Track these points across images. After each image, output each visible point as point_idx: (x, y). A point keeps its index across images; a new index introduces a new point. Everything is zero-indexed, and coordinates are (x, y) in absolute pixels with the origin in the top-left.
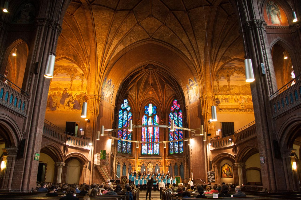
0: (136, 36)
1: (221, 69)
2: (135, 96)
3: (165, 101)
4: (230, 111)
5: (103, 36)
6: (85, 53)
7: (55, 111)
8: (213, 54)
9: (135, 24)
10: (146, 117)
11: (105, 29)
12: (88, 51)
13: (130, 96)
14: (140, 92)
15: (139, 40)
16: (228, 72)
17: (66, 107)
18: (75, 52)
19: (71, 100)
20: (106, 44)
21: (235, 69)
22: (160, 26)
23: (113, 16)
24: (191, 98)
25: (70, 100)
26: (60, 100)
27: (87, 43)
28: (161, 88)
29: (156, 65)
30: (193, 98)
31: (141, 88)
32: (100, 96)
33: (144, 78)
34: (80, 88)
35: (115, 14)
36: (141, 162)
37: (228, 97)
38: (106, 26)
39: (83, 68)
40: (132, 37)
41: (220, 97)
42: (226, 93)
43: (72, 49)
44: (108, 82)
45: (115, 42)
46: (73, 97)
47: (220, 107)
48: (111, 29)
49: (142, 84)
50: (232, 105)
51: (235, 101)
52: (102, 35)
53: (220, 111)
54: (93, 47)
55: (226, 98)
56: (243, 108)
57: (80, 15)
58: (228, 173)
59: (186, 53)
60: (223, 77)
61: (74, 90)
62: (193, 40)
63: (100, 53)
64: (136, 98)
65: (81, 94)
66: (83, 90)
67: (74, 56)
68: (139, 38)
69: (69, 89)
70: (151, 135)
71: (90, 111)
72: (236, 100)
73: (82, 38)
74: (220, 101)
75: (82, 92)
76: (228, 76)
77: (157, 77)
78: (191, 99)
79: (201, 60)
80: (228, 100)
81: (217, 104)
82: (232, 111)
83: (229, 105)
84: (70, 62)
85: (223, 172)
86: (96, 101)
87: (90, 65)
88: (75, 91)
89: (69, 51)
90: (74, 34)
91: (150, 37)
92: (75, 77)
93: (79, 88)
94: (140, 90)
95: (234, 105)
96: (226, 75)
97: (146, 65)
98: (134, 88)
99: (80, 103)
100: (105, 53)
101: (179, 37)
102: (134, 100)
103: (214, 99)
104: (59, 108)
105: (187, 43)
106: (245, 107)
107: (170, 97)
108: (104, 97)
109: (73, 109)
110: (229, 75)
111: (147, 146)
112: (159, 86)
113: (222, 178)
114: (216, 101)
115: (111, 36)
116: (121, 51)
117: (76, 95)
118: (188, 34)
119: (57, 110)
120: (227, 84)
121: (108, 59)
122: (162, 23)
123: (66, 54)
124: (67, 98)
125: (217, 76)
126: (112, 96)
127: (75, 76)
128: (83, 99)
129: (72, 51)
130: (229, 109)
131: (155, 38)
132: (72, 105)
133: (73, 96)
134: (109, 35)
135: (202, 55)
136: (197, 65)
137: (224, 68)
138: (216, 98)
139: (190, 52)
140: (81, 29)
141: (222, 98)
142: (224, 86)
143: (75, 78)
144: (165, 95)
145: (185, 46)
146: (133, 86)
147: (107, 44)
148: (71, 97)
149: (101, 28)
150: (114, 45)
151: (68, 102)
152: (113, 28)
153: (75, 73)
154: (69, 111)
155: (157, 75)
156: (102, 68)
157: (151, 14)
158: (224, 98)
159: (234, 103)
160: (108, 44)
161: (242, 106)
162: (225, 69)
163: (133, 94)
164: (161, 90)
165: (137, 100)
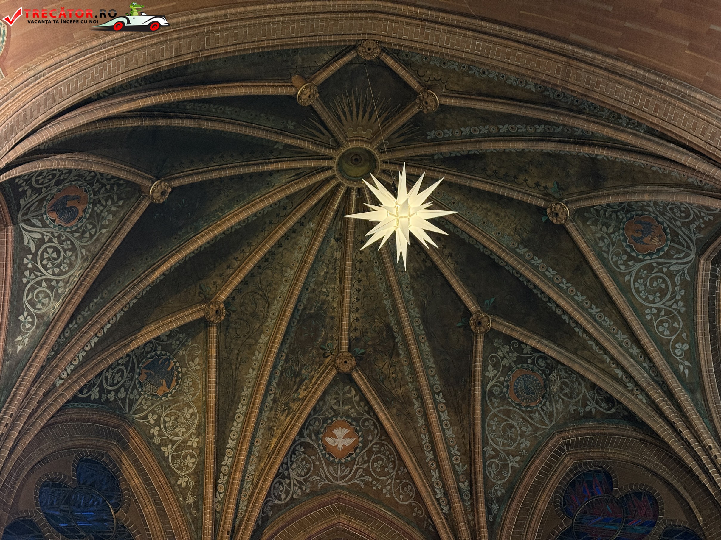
2: (194, 442)
13: (148, 439)
14: (241, 409)
31: (258, 378)
33: (290, 273)
49: (264, 339)
94: (246, 392)
98: (196, 365)
102: (183, 492)
107: (527, 463)
144: (485, 443)
163: (181, 430)
164: (440, 398)
165: (216, 490)
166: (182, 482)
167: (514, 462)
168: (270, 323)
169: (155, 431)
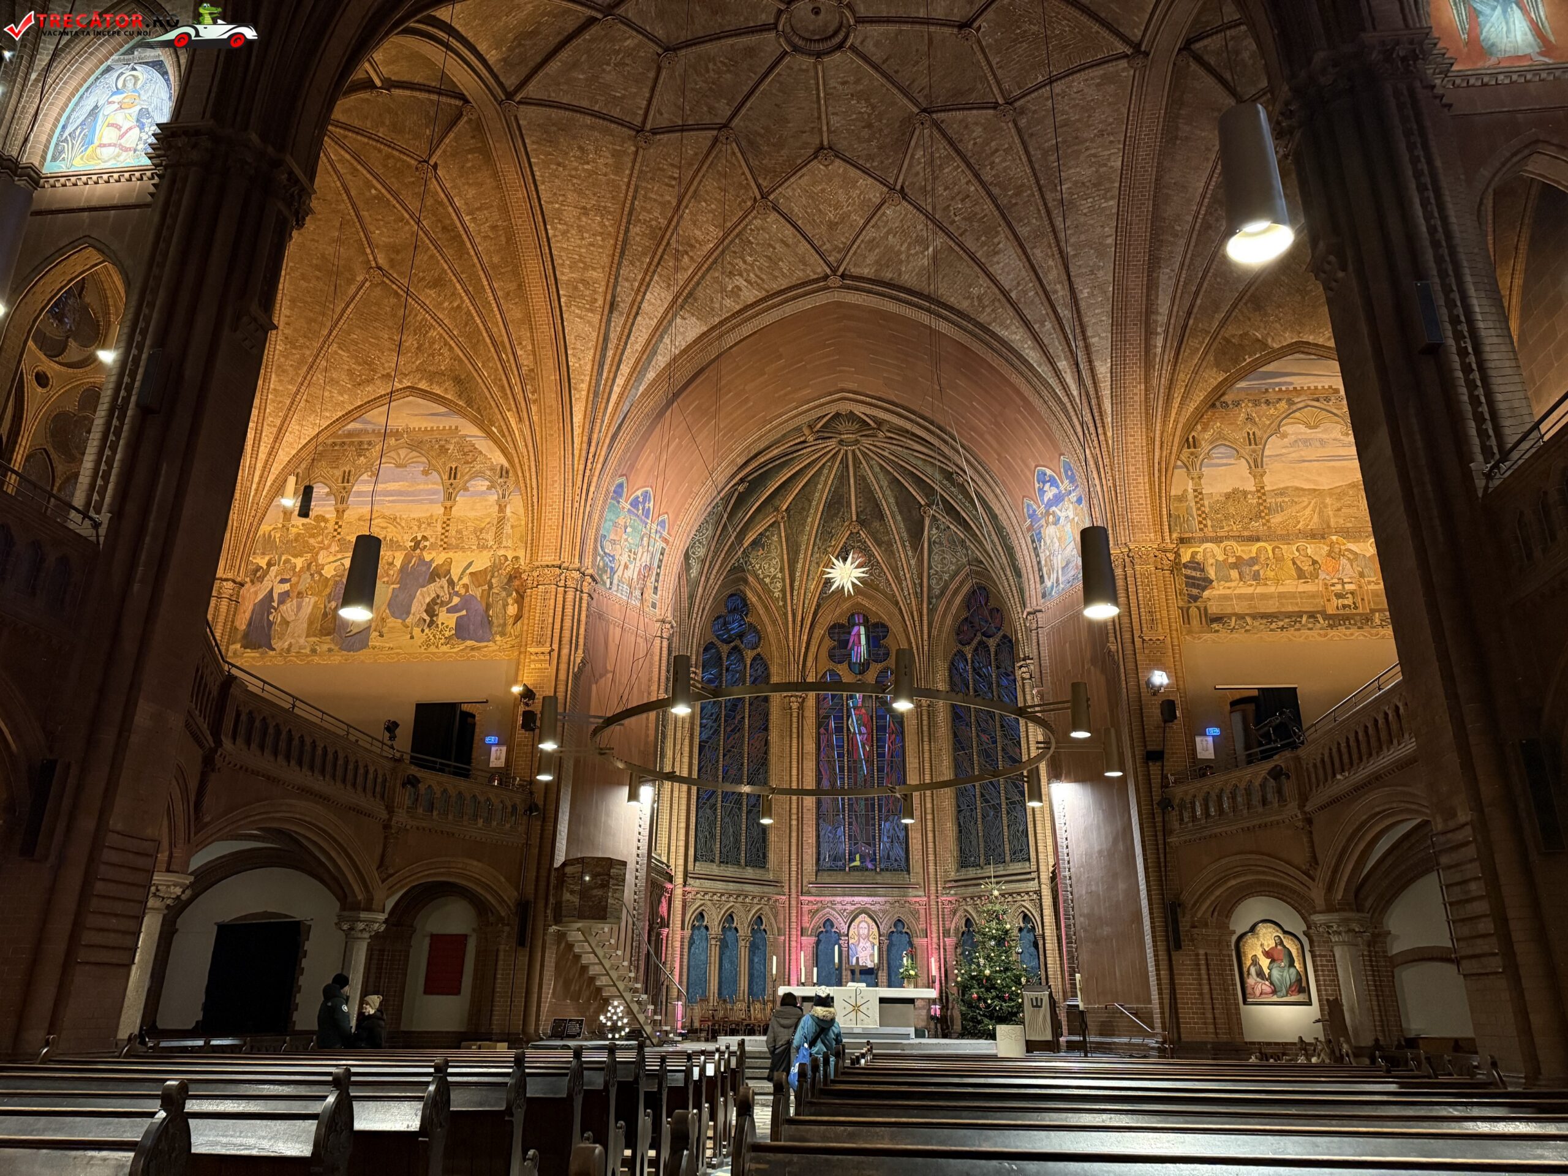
0: (760, 269)
1: (1213, 405)
2: (779, 575)
3: (929, 598)
4: (1274, 626)
5: (594, 269)
6: (508, 361)
7: (362, 655)
8: (1159, 330)
9: (749, 204)
11: (601, 234)
12: (519, 352)
13: (757, 576)
14: (802, 556)
15: (775, 286)
16: (1249, 418)
17: (417, 631)
18: (461, 360)
19: (446, 598)
20: (611, 312)
21: (1290, 402)
22: (879, 207)
23: (634, 161)
24: (1051, 569)
25: (438, 596)
26: (390, 595)
27: (515, 313)
28: (905, 535)
29: (874, 418)
30: (1063, 568)
32: (590, 571)
33: (820, 487)
34: (490, 536)
35: (641, 152)
36: (817, 910)
37: (1259, 550)
38: (602, 216)
39: (504, 436)
40: (741, 275)
41: (1210, 553)
42: (1246, 534)
43: (446, 343)
44: (635, 504)
45: (656, 300)
46: (456, 579)
47: (1214, 609)
48: (627, 231)
49: (810, 520)
50: (1281, 596)
51: (1301, 574)
52: (586, 268)
53: (1215, 626)
54: (545, 330)
55: (1246, 557)
56: (1347, 611)
57: (469, 165)
58: (1282, 975)
59: (1016, 336)
60: (1222, 450)
61: (457, 548)
62: (1051, 263)
63: (582, 361)
64: (784, 586)
65: (495, 568)
66: (504, 544)
67: (457, 380)
68: (776, 277)
69: (432, 540)
71: (540, 643)
72: (1306, 567)
73: (486, 283)
74: (1212, 573)
75: (501, 552)
76: (1252, 439)
77: (881, 476)
78: (1054, 576)
79: (1097, 364)
80: (1256, 568)
81: (1195, 591)
82: (1282, 628)
83: (1264, 597)
84: (443, 410)
85: (1253, 970)
86: (570, 595)
87: (535, 418)
88: (463, 549)
89: (433, 355)
90: (446, 267)
91: (828, 271)
92: (467, 481)
93: (483, 535)
94: (803, 547)
95: (1293, 595)
96: (1240, 436)
97: (825, 420)
98: (775, 538)
99: (488, 606)
100: (608, 361)
101: (978, 255)
102: (777, 599)
103: (1176, 566)
104: (381, 636)
105: (1018, 284)
106: (1359, 604)
107: (952, 578)
108: (611, 578)
109: (455, 641)
110: (1258, 433)
112: (895, 524)
113: (1245, 1002)
114: (1187, 577)
115: (632, 273)
116: (689, 347)
117: (471, 570)
118: (1023, 231)
119: (374, 648)
120: (1250, 486)
121: (625, 387)
122: (885, 189)
123: (418, 370)
124: (423, 586)
125: (1190, 443)
126: (658, 574)
127: (466, 478)
128: (504, 589)
129: (445, 351)
130: (1264, 616)
131: (855, 271)
132: (447, 619)
133: (455, 574)
134: (620, 264)
135: (1100, 337)
136: (1075, 393)
137: (1226, 398)
138: (1186, 558)
139: (1036, 326)
140: (477, 240)
141: (1221, 558)
142: (1228, 496)
143: (466, 489)
144: (930, 568)
145: (1009, 300)
146: (766, 530)
147: (615, 314)
148: (444, 582)
149: (581, 229)
150: (651, 318)
151: (428, 604)
152: (637, 229)
153: (467, 462)
154: (433, 649)
155: (882, 467)
156: (595, 436)
157: (825, 143)
158: (1232, 560)
159: (1291, 585)
160: (621, 314)
161: (1339, 596)
162: (1237, 404)
163: (772, 570)
164: (907, 544)
165: (792, 599)
166: (776, 595)
167: (946, 577)
168: (812, 511)
169: (760, 572)
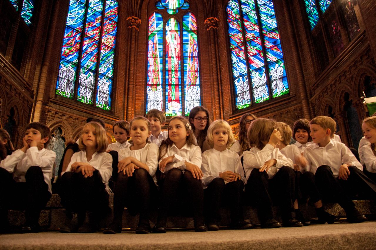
10: (160, 16)
70: (174, 62)
111: (164, 91)
